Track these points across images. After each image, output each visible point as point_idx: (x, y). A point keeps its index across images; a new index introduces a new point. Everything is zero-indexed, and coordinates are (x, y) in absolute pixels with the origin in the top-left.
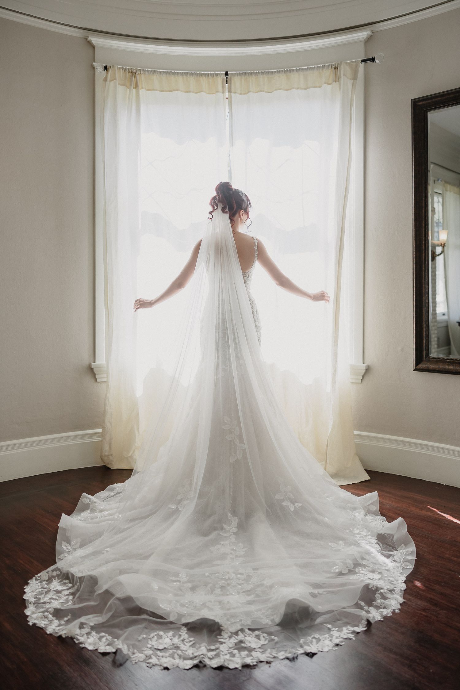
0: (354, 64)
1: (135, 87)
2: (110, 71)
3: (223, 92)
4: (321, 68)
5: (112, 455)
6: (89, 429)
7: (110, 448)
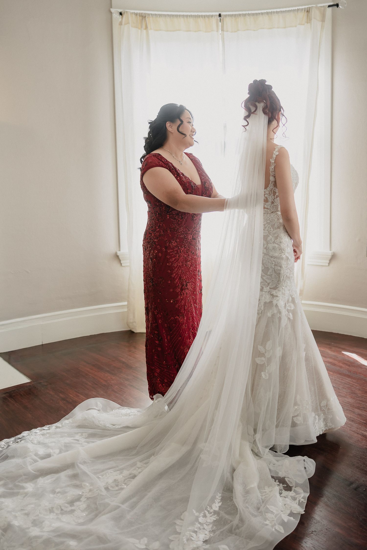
0: (322, 8)
1: (145, 28)
2: (124, 16)
3: (217, 31)
4: (296, 11)
5: (135, 322)
6: (117, 302)
7: (134, 317)
